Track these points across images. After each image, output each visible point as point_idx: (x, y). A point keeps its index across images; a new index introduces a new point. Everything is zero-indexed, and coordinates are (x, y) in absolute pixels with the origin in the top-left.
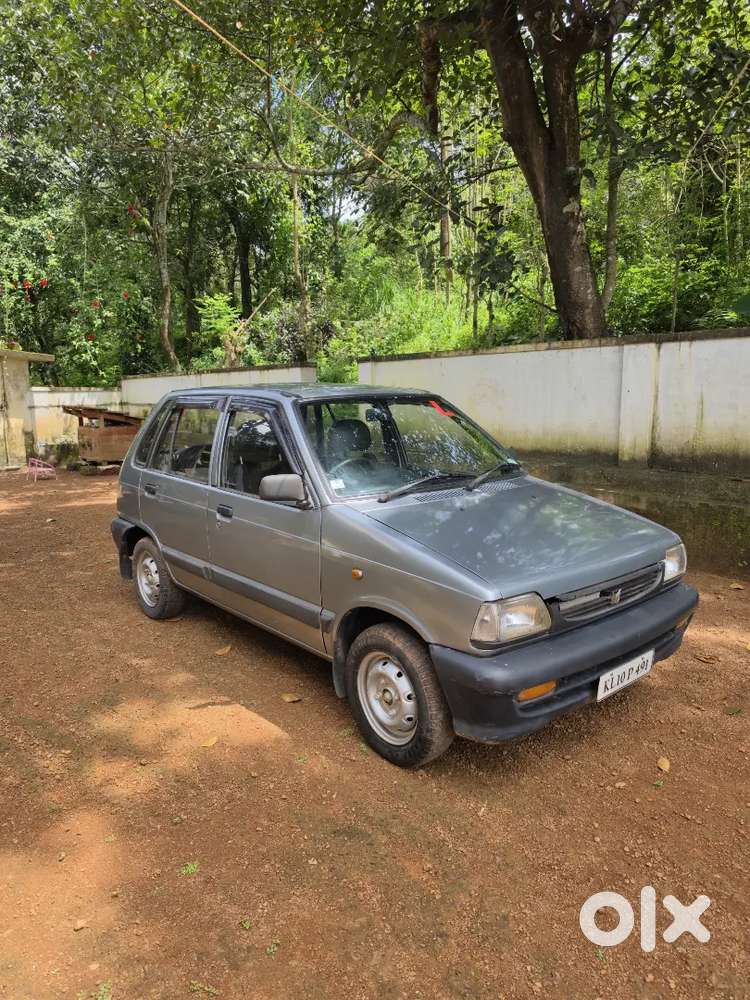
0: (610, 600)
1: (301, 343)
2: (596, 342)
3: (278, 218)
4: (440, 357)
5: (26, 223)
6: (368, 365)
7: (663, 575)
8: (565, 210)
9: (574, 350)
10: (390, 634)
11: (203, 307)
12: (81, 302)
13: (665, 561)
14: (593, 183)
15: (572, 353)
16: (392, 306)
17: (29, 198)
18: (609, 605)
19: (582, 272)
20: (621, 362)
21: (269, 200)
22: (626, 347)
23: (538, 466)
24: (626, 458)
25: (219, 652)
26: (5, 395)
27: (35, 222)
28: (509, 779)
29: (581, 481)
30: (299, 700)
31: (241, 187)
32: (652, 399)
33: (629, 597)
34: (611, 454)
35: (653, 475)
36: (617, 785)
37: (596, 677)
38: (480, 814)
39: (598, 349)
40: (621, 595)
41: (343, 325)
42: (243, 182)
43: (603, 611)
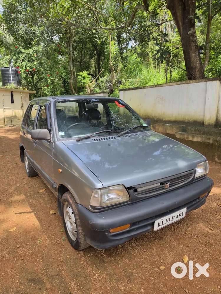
0: (164, 187)
1: (112, 87)
2: (198, 81)
3: (107, 47)
4: (145, 88)
5: (28, 51)
6: (123, 92)
7: (194, 176)
8: (189, 33)
9: (190, 84)
10: (70, 196)
11: (80, 76)
12: (44, 75)
13: (196, 169)
14: (200, 21)
15: (189, 85)
16: (142, 74)
17: (30, 44)
18: (164, 189)
19: (195, 56)
20: (206, 88)
21: (105, 41)
22: (208, 82)
23: (175, 126)
24: (207, 124)
25: (41, 191)
26: (22, 103)
27: (30, 51)
28: (115, 259)
29: (189, 132)
30: (55, 214)
31: (96, 38)
32: (218, 101)
33: (174, 185)
34: (202, 122)
35: (216, 130)
36: (161, 268)
37: (153, 221)
38: (94, 277)
39: (198, 83)
40: (170, 185)
41: (125, 80)
42: (97, 36)
43: (160, 192)
